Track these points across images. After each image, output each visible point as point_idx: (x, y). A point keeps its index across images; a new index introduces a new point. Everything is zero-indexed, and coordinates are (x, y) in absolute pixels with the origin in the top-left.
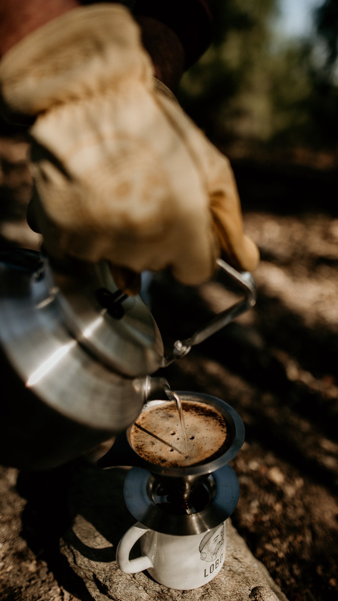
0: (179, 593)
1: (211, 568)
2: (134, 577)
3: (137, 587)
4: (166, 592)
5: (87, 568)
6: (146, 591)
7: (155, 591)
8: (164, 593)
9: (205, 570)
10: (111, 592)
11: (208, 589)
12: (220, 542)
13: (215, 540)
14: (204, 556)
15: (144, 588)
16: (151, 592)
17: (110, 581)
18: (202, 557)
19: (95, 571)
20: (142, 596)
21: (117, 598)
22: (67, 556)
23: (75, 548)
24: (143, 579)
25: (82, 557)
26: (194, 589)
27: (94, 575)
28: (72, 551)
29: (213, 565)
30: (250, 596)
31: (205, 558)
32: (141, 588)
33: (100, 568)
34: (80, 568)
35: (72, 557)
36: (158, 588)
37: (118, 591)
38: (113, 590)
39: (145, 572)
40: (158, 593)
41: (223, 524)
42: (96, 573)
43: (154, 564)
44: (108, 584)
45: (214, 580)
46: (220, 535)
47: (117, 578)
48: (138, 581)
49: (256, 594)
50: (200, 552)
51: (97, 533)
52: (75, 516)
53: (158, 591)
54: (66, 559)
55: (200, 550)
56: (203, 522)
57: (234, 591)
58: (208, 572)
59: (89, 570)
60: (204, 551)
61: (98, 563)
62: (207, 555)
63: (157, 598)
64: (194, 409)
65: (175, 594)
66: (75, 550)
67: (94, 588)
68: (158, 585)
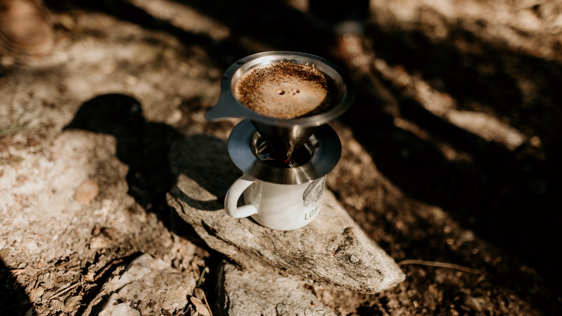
0: (281, 233)
1: (311, 213)
2: (239, 222)
3: (243, 230)
4: (270, 233)
5: (195, 216)
6: (251, 232)
7: (259, 232)
8: (268, 233)
9: (306, 214)
10: (219, 234)
11: (306, 230)
12: (320, 191)
13: (317, 189)
14: (307, 202)
15: (249, 230)
16: (256, 233)
17: (218, 225)
18: (305, 203)
19: (203, 218)
20: (248, 236)
21: (225, 238)
22: (175, 207)
23: (182, 200)
24: (249, 223)
25: (190, 207)
26: (294, 230)
27: (203, 222)
28: (179, 203)
29: (313, 210)
30: (343, 234)
31: (308, 204)
32: (246, 230)
33: (207, 216)
34: (189, 216)
35: (180, 207)
36: (262, 229)
37: (226, 233)
38: (221, 232)
39: (250, 218)
40: (263, 233)
41: (325, 176)
42: (204, 220)
43: (259, 211)
44: (216, 227)
45: (311, 223)
46: (321, 185)
47: (224, 223)
48: (243, 225)
49: (348, 232)
50: (304, 199)
51: (201, 189)
52: (178, 175)
53: (262, 232)
54: (174, 209)
55: (303, 198)
56: (306, 174)
57: (329, 231)
58: (308, 216)
59: (197, 218)
60: (307, 198)
61: (205, 212)
62: (309, 202)
63: (261, 238)
64: (297, 73)
65: (278, 234)
66: (182, 203)
67: (203, 232)
68: (261, 227)
